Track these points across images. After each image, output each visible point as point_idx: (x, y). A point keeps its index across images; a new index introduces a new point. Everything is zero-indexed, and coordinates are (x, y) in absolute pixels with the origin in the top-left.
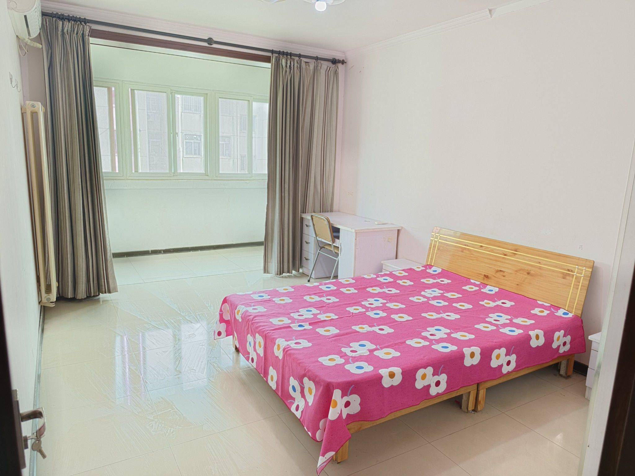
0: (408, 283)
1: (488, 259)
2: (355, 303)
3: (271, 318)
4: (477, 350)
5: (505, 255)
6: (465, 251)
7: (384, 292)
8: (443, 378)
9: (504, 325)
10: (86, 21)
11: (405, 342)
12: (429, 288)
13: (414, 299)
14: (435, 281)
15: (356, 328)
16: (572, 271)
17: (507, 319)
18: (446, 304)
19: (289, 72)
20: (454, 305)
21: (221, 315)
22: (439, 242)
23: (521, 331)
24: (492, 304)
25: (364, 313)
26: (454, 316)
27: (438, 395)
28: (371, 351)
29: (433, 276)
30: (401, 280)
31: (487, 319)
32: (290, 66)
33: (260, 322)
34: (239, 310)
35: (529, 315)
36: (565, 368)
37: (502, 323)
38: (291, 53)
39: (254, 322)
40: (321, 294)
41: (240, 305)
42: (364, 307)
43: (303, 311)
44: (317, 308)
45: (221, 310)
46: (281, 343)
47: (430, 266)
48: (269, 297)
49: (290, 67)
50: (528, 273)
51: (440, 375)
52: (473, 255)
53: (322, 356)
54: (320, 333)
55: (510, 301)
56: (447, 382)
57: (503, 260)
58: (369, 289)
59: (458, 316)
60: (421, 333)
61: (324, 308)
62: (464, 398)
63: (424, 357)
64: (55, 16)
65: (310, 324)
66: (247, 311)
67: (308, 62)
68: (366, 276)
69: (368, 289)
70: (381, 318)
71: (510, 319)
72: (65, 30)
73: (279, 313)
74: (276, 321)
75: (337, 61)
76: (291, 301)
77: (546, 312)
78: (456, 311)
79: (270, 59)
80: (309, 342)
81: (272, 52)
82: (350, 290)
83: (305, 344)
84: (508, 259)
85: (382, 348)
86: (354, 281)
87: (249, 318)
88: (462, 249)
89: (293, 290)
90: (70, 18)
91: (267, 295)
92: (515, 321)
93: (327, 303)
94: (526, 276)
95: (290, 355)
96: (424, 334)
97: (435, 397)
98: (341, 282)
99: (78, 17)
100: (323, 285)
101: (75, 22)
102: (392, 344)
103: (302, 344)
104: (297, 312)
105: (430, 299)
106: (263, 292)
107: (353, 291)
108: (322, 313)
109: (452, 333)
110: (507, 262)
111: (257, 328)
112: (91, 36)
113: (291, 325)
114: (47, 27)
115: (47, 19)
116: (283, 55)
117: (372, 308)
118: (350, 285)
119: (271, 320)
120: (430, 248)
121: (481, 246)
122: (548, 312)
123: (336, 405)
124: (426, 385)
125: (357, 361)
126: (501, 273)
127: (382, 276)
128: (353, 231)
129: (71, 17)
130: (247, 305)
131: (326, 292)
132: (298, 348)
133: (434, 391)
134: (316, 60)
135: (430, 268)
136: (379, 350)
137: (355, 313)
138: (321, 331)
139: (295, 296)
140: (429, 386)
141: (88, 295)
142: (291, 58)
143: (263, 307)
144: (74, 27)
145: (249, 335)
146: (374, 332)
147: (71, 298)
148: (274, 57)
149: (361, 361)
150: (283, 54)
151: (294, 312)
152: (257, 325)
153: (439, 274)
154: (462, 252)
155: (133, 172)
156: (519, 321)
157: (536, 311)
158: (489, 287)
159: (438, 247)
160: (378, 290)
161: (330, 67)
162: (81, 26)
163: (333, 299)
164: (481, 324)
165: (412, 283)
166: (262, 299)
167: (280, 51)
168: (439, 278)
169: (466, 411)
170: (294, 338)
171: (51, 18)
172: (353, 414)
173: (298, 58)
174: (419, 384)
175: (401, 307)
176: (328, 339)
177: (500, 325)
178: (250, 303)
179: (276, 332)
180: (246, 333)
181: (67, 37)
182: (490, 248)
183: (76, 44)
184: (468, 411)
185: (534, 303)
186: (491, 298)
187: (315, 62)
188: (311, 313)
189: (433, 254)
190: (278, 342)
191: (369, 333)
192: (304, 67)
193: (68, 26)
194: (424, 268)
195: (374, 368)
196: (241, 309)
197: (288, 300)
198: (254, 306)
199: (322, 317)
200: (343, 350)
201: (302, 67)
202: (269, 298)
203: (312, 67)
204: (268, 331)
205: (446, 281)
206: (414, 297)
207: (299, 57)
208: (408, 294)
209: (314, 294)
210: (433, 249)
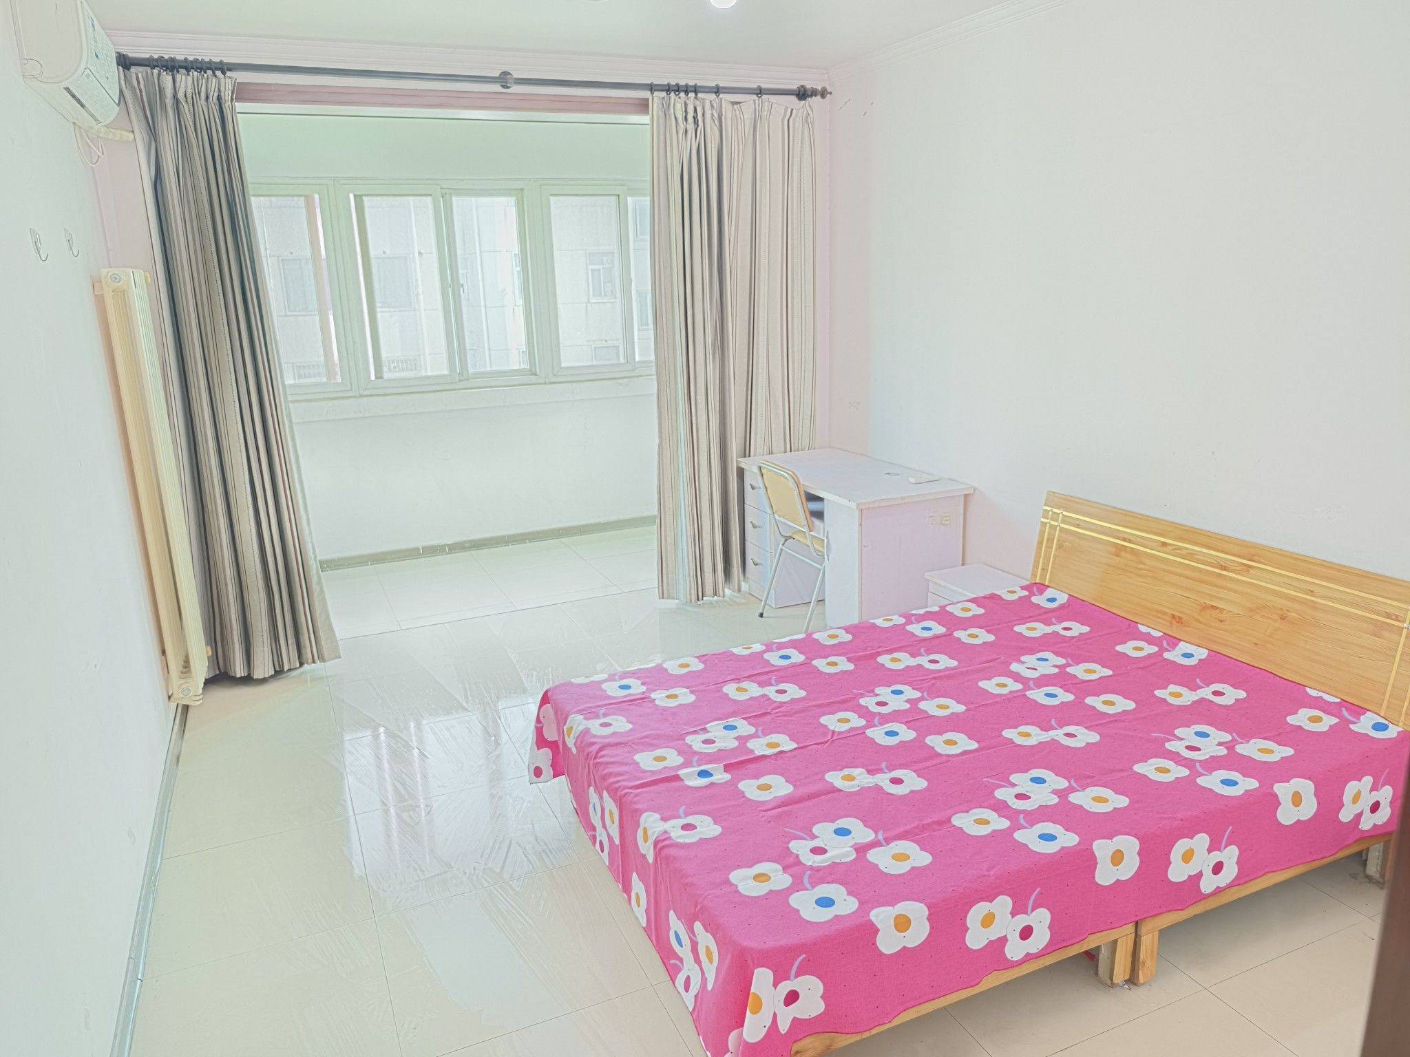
0: (984, 637)
1: (1181, 575)
2: (844, 702)
3: (637, 751)
4: (1129, 845)
5: (1224, 568)
6: (1123, 554)
7: (920, 666)
8: (1041, 919)
9: (1212, 764)
10: (225, 67)
11: (949, 820)
12: (1032, 651)
13: (989, 685)
14: (1049, 630)
15: (835, 778)
16: (1397, 619)
17: (1220, 744)
18: (1070, 697)
19: (694, 130)
20: (1090, 701)
21: (539, 731)
22: (1062, 530)
23: (1253, 784)
24: (1187, 697)
25: (858, 733)
26: (1084, 737)
27: (1028, 958)
28: (862, 850)
29: (1045, 616)
30: (965, 630)
31: (1170, 746)
32: (695, 118)
33: (612, 763)
34: (571, 728)
35: (1281, 731)
36: (1379, 862)
37: (1207, 757)
38: (695, 86)
39: (599, 763)
40: (765, 677)
41: (574, 713)
42: (864, 712)
43: (715, 729)
44: (752, 721)
45: (538, 721)
46: (651, 824)
47: (1042, 588)
48: (644, 688)
49: (695, 121)
50: (1283, 618)
51: (1032, 911)
52: (1144, 564)
53: (739, 867)
54: (748, 795)
55: (1234, 686)
56: (1050, 927)
57: (1218, 581)
58: (884, 660)
59: (1094, 737)
60: (992, 792)
61: (768, 718)
62: (1104, 955)
63: (989, 870)
64: (156, 64)
65: (727, 768)
66: (586, 732)
67: (739, 103)
68: (880, 622)
69: (881, 659)
70: (902, 743)
71: (1230, 742)
72: (181, 95)
73: (658, 737)
74: (647, 761)
75: (810, 93)
76: (692, 698)
77: (1328, 721)
78: (1093, 719)
79: (648, 105)
80: (716, 822)
81: (652, 88)
82: (835, 664)
83: (707, 828)
84: (1232, 579)
85: (888, 841)
86: (848, 637)
87: (590, 750)
88: (1116, 547)
89: (701, 666)
90: (190, 65)
91: (639, 682)
92: (1241, 749)
93: (775, 702)
94: (1277, 625)
95: (668, 858)
96: (1000, 794)
97: (1021, 964)
98: (817, 641)
99: (207, 59)
100: (773, 651)
101: (200, 72)
102: (914, 828)
103: (698, 829)
104: (701, 732)
105: (1031, 684)
106: (634, 674)
107: (844, 665)
108: (760, 733)
109: (1071, 790)
110: (1229, 585)
111: (604, 778)
112: (239, 99)
113: (681, 772)
114: (141, 91)
115: (140, 75)
116: (677, 93)
117: (884, 714)
118: (839, 649)
119: (638, 757)
120: (1040, 543)
121: (1164, 544)
122: (1335, 720)
123: (757, 1009)
124: (994, 938)
125: (822, 881)
126: (1215, 613)
127: (921, 618)
128: (853, 505)
129: (191, 62)
130: (590, 714)
131: (780, 669)
132: (688, 841)
133: (1015, 950)
134: (757, 94)
135: (1041, 592)
136: (881, 845)
137: (840, 733)
138: (749, 788)
139: (703, 684)
140: (1003, 940)
141: (278, 669)
142: (696, 98)
143: (624, 720)
144: (198, 85)
145: (592, 790)
146: (878, 789)
147: (241, 678)
148: (655, 99)
149: (832, 882)
150: (678, 91)
151: (695, 732)
152: (606, 771)
153: (1062, 607)
154: (1117, 556)
155: (373, 378)
156: (1252, 749)
157: (1301, 718)
158: (1183, 647)
159: (1058, 540)
160: (904, 660)
161: (792, 110)
162: (214, 80)
163: (794, 692)
164: (1151, 761)
165: (991, 638)
166: (625, 696)
167: (668, 85)
168: (1060, 620)
169: (1109, 982)
170: (681, 811)
171: (148, 69)
172: (808, 1017)
173: (714, 94)
174: (976, 938)
175: (953, 711)
176: (762, 814)
177: (1200, 761)
178: (599, 706)
179: (642, 793)
180: (586, 784)
181: (185, 108)
182: (1187, 549)
183: (208, 124)
184: (1113, 985)
185: (1296, 696)
186: (1189, 676)
187: (754, 101)
188: (734, 734)
189: (1047, 558)
190: (645, 823)
191: (864, 790)
192: (729, 114)
193: (185, 81)
194: (1025, 593)
195: (861, 903)
196: (577, 723)
197: (685, 697)
198: (605, 715)
199: (759, 747)
200: (794, 846)
201: (723, 117)
202: (643, 693)
203: (748, 115)
204: (627, 791)
205: (1078, 629)
206: (990, 679)
207: (716, 93)
208: (977, 671)
209: (750, 678)
210: (1047, 547)
